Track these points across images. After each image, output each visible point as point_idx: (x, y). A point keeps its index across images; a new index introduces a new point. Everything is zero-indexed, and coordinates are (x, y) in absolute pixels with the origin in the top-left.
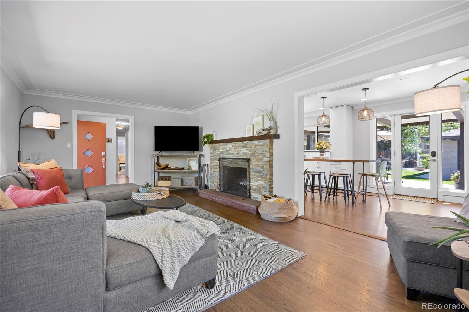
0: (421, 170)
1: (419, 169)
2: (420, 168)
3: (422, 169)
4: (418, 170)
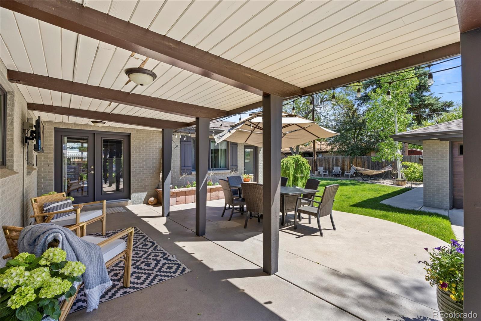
0: (401, 185)
1: (398, 183)
2: (400, 182)
3: (403, 183)
4: (397, 185)
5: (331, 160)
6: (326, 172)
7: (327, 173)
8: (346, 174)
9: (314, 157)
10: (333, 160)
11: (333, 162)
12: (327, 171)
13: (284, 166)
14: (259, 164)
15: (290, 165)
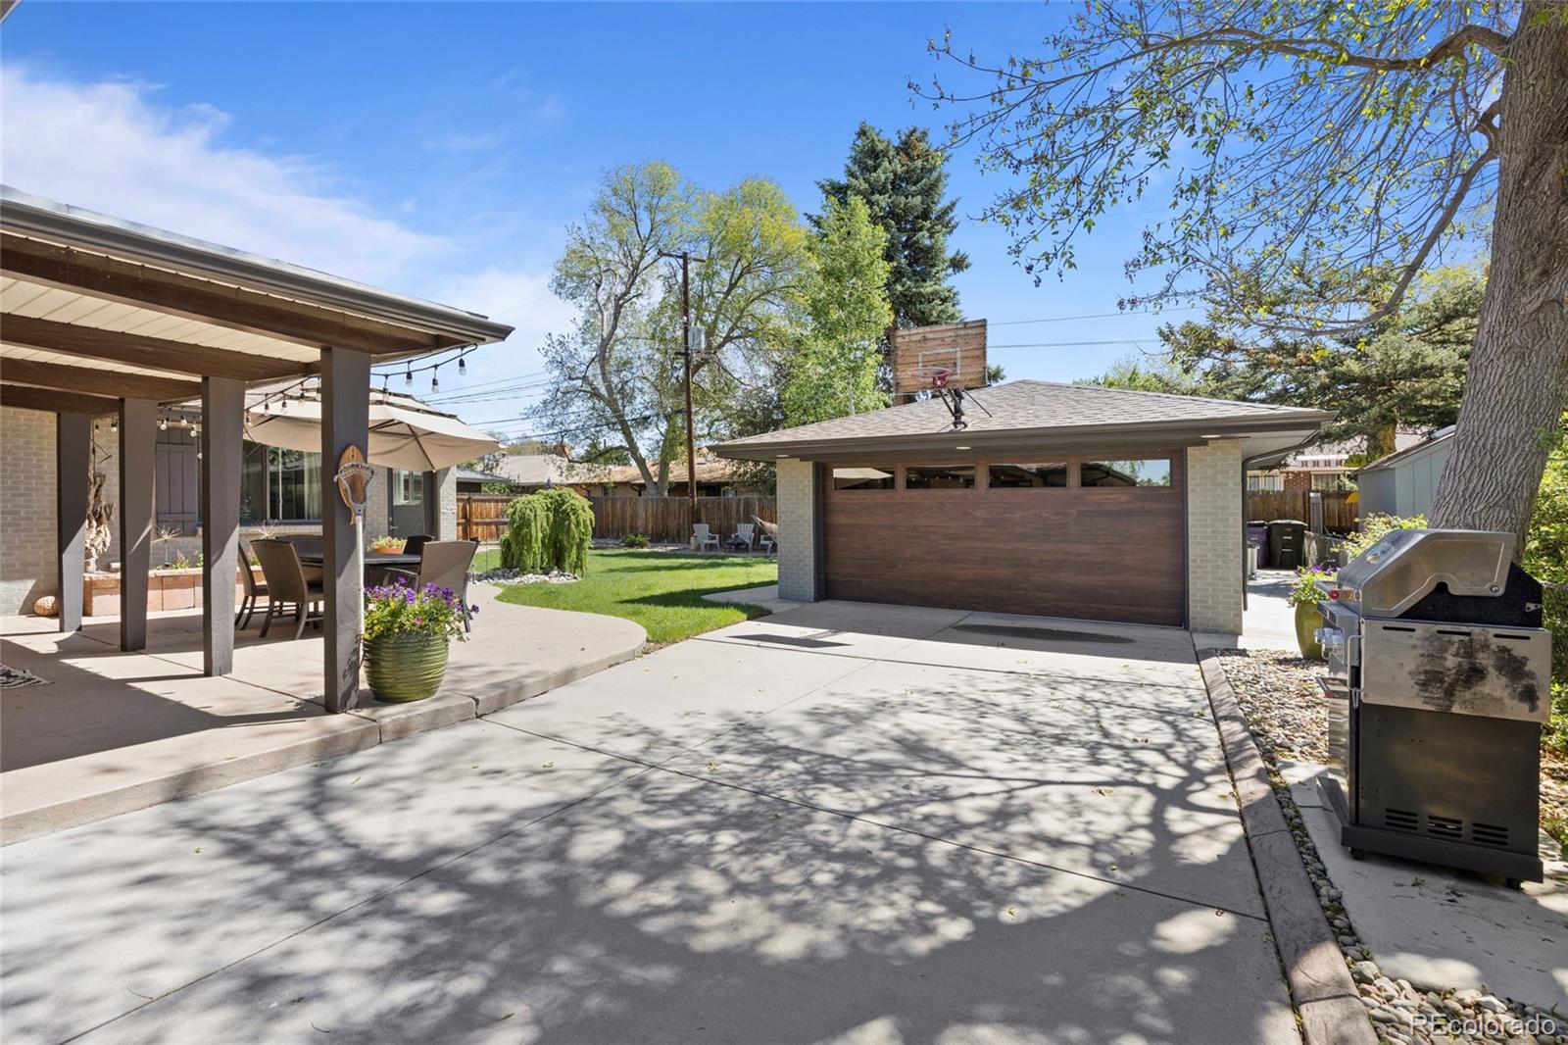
5: (734, 506)
6: (714, 538)
7: (716, 542)
8: (762, 542)
9: (693, 497)
10: (738, 505)
11: (738, 512)
12: (717, 536)
13: (517, 517)
14: (442, 510)
15: (533, 515)
